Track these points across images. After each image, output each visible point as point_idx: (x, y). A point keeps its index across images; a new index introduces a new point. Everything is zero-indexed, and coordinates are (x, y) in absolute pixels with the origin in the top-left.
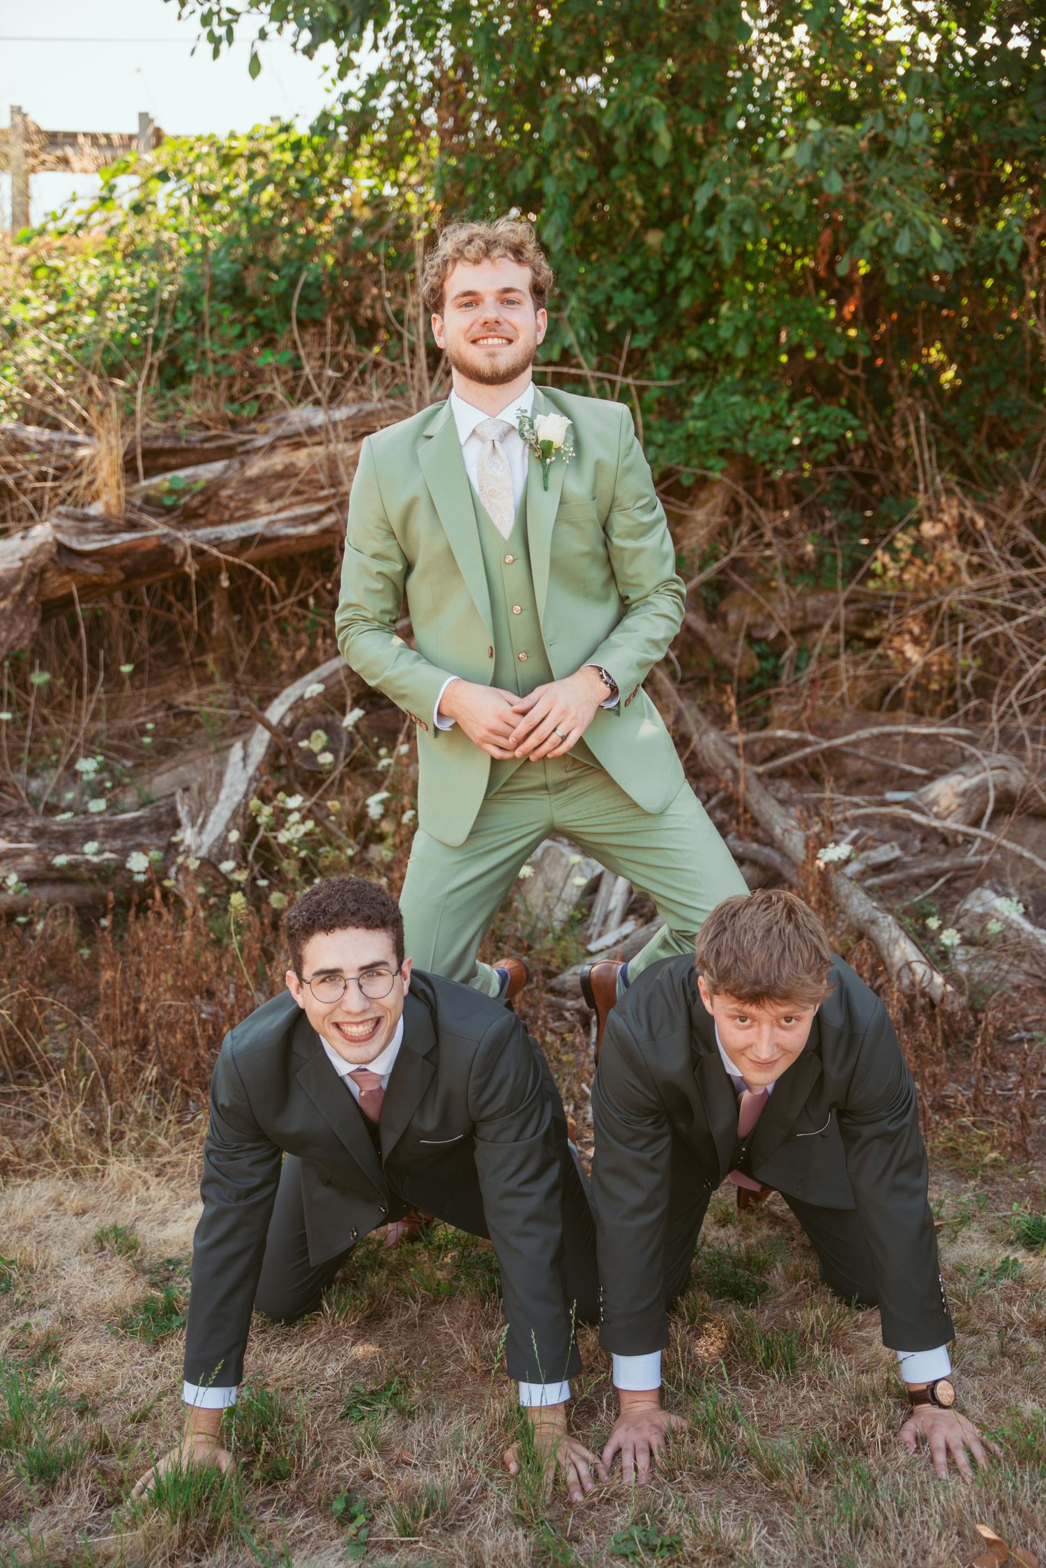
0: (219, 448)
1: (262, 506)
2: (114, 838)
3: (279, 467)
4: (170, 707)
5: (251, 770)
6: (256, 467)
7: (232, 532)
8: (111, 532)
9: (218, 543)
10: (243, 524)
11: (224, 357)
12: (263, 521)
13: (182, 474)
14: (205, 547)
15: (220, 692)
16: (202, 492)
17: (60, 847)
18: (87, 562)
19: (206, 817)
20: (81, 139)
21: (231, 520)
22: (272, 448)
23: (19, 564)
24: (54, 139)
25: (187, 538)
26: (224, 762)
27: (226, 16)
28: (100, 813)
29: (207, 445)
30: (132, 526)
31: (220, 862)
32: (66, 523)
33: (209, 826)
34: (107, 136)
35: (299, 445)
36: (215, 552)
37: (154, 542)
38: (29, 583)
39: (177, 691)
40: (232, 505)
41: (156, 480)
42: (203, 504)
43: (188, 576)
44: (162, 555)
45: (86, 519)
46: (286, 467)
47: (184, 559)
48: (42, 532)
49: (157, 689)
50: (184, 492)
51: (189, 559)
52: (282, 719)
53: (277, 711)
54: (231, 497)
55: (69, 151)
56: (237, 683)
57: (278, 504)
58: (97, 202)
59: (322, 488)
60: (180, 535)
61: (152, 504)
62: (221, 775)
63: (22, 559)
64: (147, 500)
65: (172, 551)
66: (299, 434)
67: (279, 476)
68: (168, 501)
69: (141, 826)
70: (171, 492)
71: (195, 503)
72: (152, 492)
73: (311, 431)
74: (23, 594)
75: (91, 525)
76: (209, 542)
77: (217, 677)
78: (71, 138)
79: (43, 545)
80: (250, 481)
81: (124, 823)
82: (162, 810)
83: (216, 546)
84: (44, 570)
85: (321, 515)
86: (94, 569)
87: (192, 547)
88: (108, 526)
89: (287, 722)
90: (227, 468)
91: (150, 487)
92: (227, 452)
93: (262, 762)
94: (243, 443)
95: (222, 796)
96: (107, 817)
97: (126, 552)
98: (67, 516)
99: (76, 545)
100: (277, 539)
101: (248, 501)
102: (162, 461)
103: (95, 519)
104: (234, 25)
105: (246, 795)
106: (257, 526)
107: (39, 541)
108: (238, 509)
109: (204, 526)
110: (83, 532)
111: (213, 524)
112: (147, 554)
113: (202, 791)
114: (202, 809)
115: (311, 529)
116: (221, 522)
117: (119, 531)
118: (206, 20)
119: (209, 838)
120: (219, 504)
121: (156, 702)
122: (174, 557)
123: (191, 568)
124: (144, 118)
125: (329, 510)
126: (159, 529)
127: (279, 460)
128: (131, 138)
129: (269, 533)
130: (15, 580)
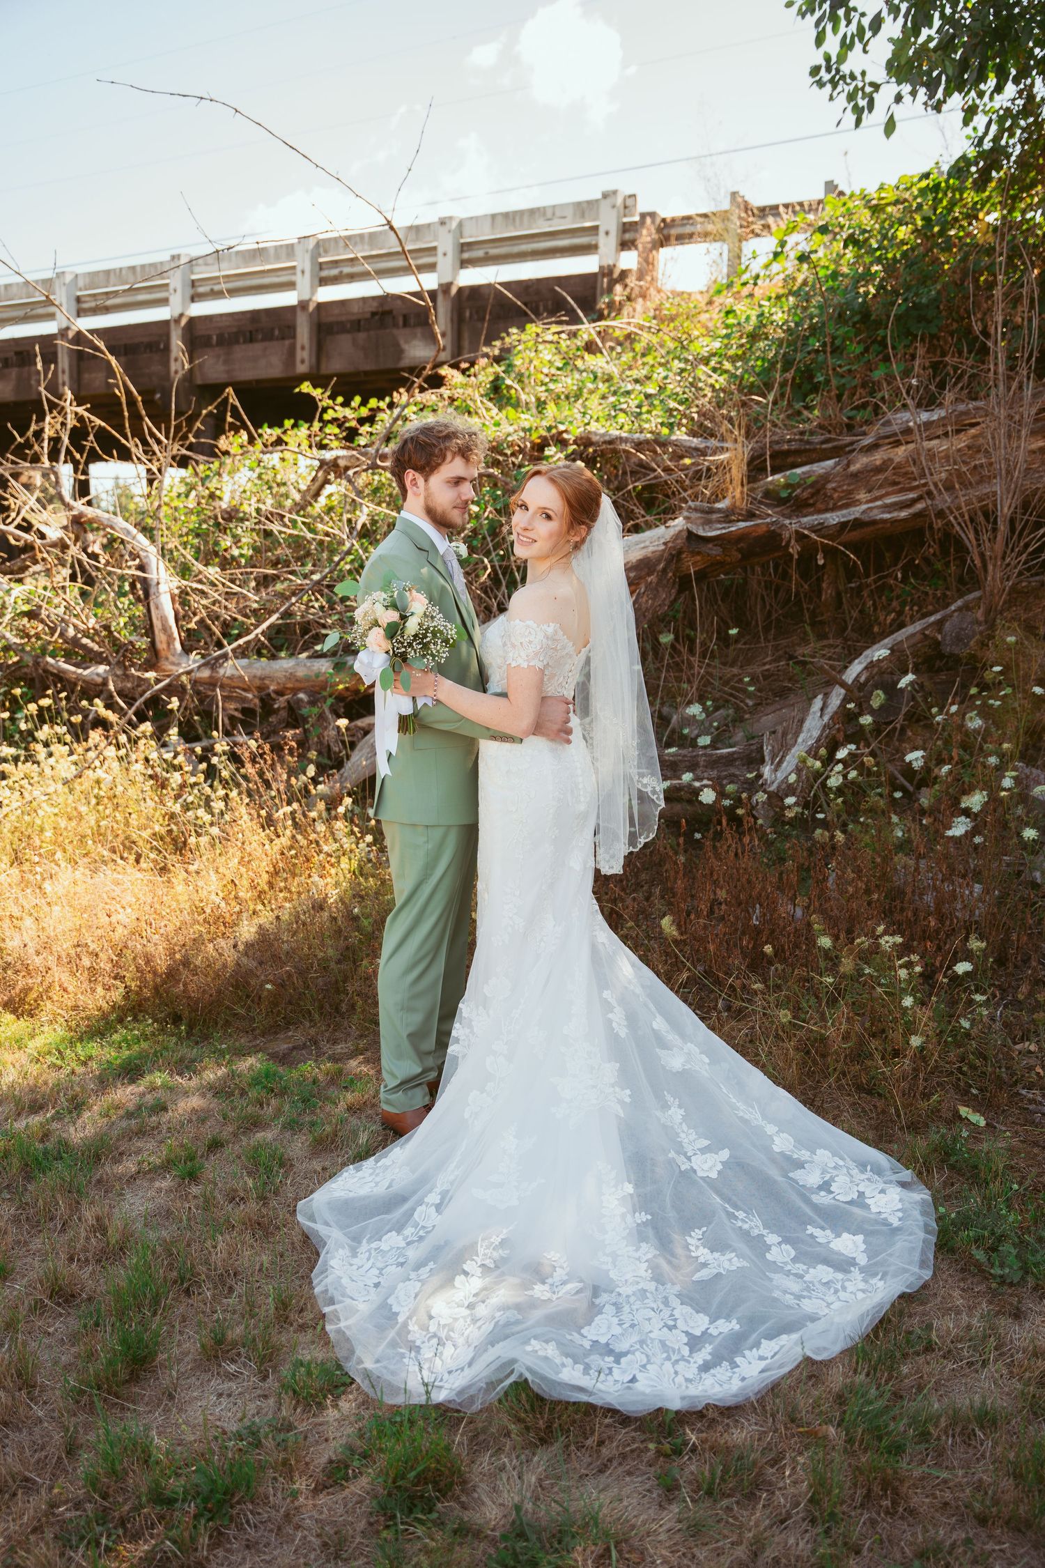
0: (835, 448)
1: (862, 496)
2: (712, 769)
3: (878, 463)
4: (791, 657)
5: (826, 718)
6: (860, 463)
7: (833, 518)
8: (731, 522)
9: (819, 529)
10: (844, 512)
11: (850, 371)
12: (860, 508)
13: (799, 471)
14: (806, 532)
15: (830, 646)
16: (812, 486)
17: (669, 774)
18: (710, 546)
19: (783, 757)
20: (781, 209)
21: (833, 509)
22: (875, 447)
23: (663, 547)
24: (763, 211)
25: (793, 525)
26: (806, 710)
27: (868, 89)
28: (705, 747)
29: (824, 446)
30: (751, 515)
31: (787, 796)
32: (694, 515)
33: (785, 764)
34: (801, 204)
35: (897, 443)
36: (813, 536)
37: (765, 529)
38: (669, 562)
39: (799, 645)
40: (836, 495)
41: (777, 477)
42: (813, 495)
43: (792, 556)
44: (771, 541)
45: (712, 511)
46: (884, 462)
47: (789, 542)
48: (679, 523)
49: (784, 642)
50: (799, 485)
51: (793, 542)
52: (858, 676)
53: (855, 670)
54: (834, 489)
55: (770, 220)
56: (846, 640)
57: (877, 493)
58: (771, 256)
59: (915, 479)
60: (787, 522)
61: (772, 497)
62: (802, 721)
63: (665, 544)
64: (767, 494)
65: (780, 535)
66: (895, 434)
67: (879, 470)
68: (784, 494)
69: (736, 760)
70: (787, 486)
71: (805, 495)
72: (771, 487)
73: (908, 431)
74: (664, 570)
75: (715, 516)
76: (813, 529)
77: (831, 636)
78: (774, 210)
79: (680, 531)
80: (855, 475)
81: (721, 757)
82: (754, 747)
83: (814, 532)
84: (680, 552)
85: (914, 502)
86: (715, 551)
87: (797, 532)
88: (728, 516)
89: (862, 679)
90: (837, 464)
91: (771, 482)
92: (837, 452)
93: (836, 713)
94: (852, 443)
95: (800, 740)
96: (709, 751)
97: (741, 537)
98: (696, 510)
99: (701, 533)
100: (874, 522)
101: (850, 492)
102: (790, 460)
103: (719, 510)
104: (875, 95)
105: (818, 740)
106: (854, 513)
107: (678, 529)
108: (841, 498)
109: (812, 514)
110: (708, 522)
111: (820, 512)
112: (759, 538)
113: (784, 734)
114: (784, 748)
115: (903, 514)
116: (826, 510)
117: (738, 521)
118: (851, 97)
119: (780, 775)
120: (825, 494)
121: (781, 652)
122: (782, 540)
123: (795, 549)
124: (830, 187)
125: (920, 498)
126: (771, 517)
127: (878, 457)
128: (820, 202)
129: (866, 518)
130: (659, 561)
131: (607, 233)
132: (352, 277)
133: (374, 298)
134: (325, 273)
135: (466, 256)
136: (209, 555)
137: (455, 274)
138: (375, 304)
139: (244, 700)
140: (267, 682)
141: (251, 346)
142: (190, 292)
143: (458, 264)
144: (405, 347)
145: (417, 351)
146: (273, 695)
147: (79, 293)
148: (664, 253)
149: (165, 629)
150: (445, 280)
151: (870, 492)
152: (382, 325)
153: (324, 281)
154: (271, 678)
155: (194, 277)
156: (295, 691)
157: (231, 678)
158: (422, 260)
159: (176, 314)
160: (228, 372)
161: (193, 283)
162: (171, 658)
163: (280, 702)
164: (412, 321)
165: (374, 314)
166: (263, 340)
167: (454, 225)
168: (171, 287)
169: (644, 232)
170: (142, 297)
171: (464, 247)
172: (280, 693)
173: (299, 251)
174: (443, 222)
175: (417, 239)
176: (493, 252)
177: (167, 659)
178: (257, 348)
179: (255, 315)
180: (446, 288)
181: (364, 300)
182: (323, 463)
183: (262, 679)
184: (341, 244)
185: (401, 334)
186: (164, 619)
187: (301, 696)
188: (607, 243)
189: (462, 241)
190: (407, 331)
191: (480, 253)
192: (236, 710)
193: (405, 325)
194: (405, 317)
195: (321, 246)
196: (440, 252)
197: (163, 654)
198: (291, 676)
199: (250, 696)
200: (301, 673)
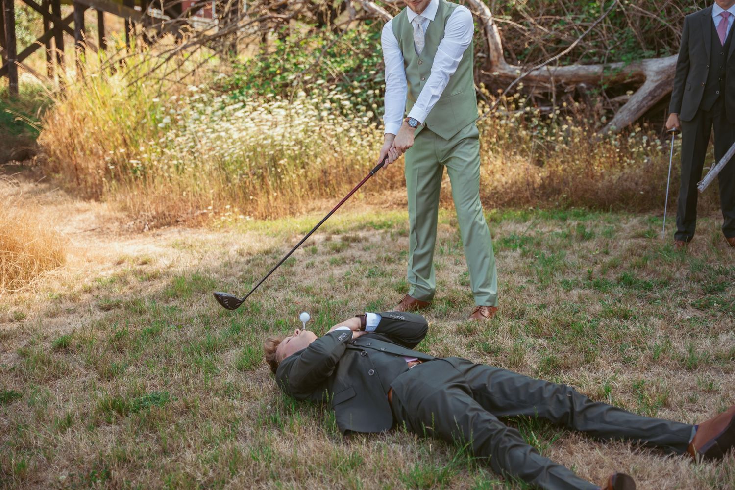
139: (546, 88)
140: (560, 78)
146: (563, 85)
149: (497, 49)
154: (563, 76)
156: (577, 82)
162: (500, 66)
163: (569, 89)
172: (567, 84)
177: (497, 66)
183: (557, 76)
186: (496, 44)
187: (582, 85)
192: (540, 93)
197: (495, 63)
198: (576, 75)
199: (549, 85)
200: (581, 72)
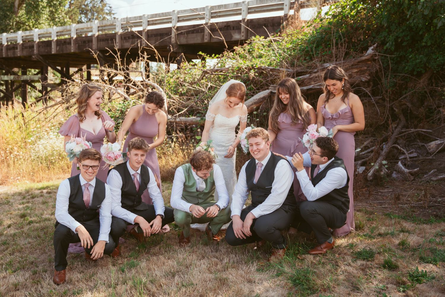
1: (313, 83)
6: (313, 76)
10: (308, 86)
12: (312, 86)
13: (301, 77)
38: (268, 98)
48: (269, 90)
66: (322, 69)
67: (316, 77)
79: (270, 92)
80: (312, 78)
90: (308, 76)
92: (309, 73)
98: (273, 87)
99: (273, 91)
100: (315, 89)
101: (310, 82)
106: (311, 86)
116: (305, 86)
127: (317, 75)
129: (313, 88)
131: (286, 5)
132: (220, 16)
133: (225, 22)
134: (213, 15)
135: (250, 11)
136: (176, 93)
137: (246, 16)
138: (225, 24)
139: (181, 126)
141: (193, 34)
142: (177, 20)
143: (247, 13)
144: (233, 35)
145: (237, 36)
147: (149, 20)
148: (302, 10)
150: (244, 18)
151: (315, 82)
152: (227, 29)
153: (212, 17)
154: (188, 122)
155: (179, 16)
156: (193, 124)
157: (179, 121)
158: (237, 12)
159: (173, 26)
160: (187, 41)
161: (178, 17)
163: (189, 127)
164: (235, 28)
165: (225, 26)
166: (196, 33)
167: (246, 3)
168: (173, 19)
169: (295, 6)
170: (165, 21)
171: (249, 9)
172: (189, 125)
173: (206, 9)
174: (243, 2)
175: (237, 7)
176: (257, 10)
178: (194, 35)
179: (194, 26)
180: (244, 20)
181: (223, 22)
182: (204, 71)
183: (185, 122)
184: (217, 7)
185: (232, 32)
187: (194, 126)
188: (286, 8)
189: (249, 7)
190: (234, 31)
191: (253, 10)
192: (180, 128)
193: (233, 29)
194: (233, 28)
195: (212, 8)
196: (242, 10)
198: (192, 121)
199: (183, 125)
200: (194, 120)
